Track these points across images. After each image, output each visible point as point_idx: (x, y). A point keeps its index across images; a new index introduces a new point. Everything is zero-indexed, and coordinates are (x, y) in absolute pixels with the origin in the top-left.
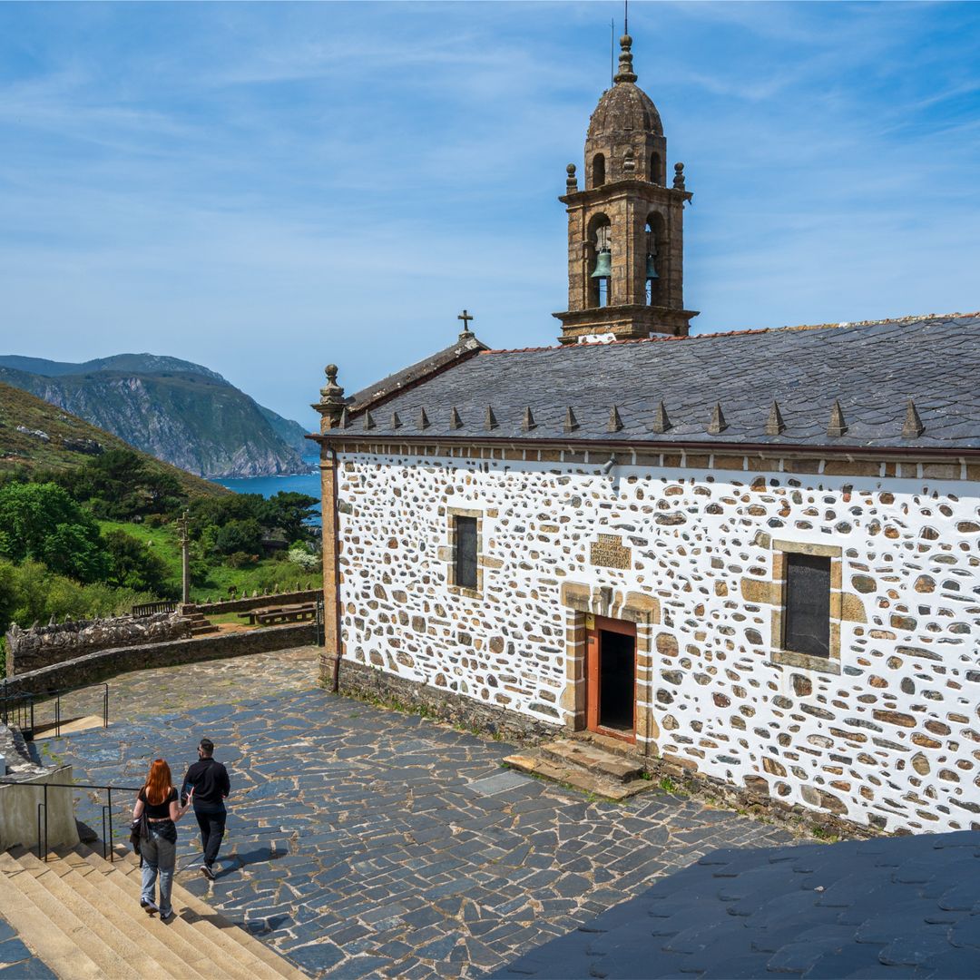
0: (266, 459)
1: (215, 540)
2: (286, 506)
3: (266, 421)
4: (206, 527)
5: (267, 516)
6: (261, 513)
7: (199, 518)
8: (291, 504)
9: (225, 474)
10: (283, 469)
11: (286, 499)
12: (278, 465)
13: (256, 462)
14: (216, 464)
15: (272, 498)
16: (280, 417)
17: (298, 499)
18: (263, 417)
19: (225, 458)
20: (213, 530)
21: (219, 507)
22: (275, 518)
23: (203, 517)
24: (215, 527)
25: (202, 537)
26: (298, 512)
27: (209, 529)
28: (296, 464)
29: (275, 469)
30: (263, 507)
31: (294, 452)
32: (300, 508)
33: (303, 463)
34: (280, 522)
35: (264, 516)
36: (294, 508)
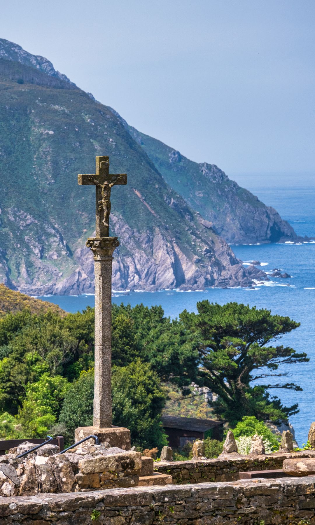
0: (151, 252)
1: (57, 411)
2: (218, 337)
3: (152, 166)
4: (36, 380)
5: (175, 357)
6: (161, 350)
7: (19, 360)
8: (229, 331)
9: (60, 286)
10: (188, 275)
11: (216, 319)
12: (176, 266)
13: (129, 260)
14: (38, 263)
15: (185, 316)
16: (181, 158)
17: (245, 318)
18: (143, 156)
19: (58, 251)
20: (52, 387)
21: (65, 333)
22: (191, 362)
23: (29, 356)
24: (57, 379)
25: (27, 404)
26: (244, 351)
27: (42, 386)
28: (217, 264)
29: (169, 276)
30: (165, 337)
31: (212, 236)
32: (251, 340)
33: (234, 262)
34: (203, 375)
35: (167, 356)
36: (237, 340)
